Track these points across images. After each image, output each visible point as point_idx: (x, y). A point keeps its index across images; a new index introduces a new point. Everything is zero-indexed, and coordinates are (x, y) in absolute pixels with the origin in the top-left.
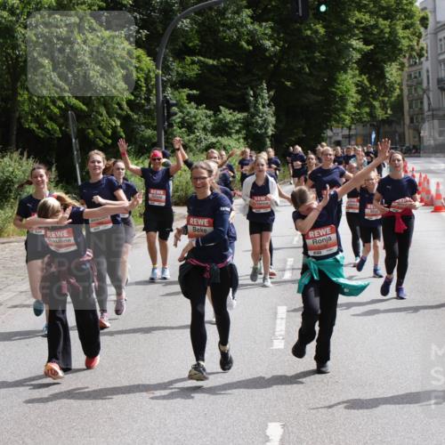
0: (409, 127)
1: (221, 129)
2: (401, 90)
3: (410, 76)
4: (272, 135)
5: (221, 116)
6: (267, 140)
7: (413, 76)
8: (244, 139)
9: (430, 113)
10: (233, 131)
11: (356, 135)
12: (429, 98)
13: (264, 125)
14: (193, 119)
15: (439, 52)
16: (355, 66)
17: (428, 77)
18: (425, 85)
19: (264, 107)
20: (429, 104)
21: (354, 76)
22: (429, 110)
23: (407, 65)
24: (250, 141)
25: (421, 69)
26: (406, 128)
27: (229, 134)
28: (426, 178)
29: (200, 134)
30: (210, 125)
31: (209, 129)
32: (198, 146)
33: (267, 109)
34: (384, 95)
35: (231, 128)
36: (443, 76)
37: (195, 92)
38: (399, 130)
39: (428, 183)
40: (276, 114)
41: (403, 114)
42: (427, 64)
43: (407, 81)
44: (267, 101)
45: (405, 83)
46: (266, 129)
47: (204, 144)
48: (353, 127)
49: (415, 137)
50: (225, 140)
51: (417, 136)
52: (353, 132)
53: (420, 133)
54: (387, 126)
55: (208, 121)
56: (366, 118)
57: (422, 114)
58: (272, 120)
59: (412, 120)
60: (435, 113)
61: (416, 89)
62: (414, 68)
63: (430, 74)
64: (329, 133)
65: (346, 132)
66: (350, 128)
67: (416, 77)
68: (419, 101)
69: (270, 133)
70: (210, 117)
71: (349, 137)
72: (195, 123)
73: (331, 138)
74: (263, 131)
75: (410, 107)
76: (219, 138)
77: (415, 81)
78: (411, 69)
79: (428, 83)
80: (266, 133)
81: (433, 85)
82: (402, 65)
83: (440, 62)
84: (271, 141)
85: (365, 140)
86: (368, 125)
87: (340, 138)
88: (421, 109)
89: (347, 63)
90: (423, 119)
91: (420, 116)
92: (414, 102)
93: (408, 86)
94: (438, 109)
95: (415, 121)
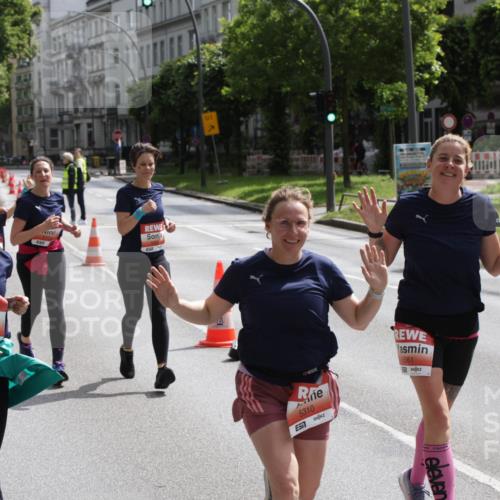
0: (18, 135)
2: (10, 95)
3: (19, 78)
7: (22, 79)
9: (41, 120)
20: (40, 110)
22: (40, 117)
23: (15, 66)
25: (32, 71)
26: (14, 136)
38: (6, 138)
41: (11, 121)
43: (16, 84)
45: (13, 85)
49: (23, 147)
51: (26, 146)
53: (29, 142)
57: (33, 121)
59: (20, 128)
60: (47, 120)
61: (25, 93)
62: (24, 70)
67: (26, 80)
68: (29, 107)
75: (19, 113)
77: (25, 85)
78: (21, 71)
82: (9, 67)
88: (32, 115)
90: (33, 127)
91: (30, 124)
92: (23, 108)
93: (17, 89)
94: (51, 117)
95: (24, 129)
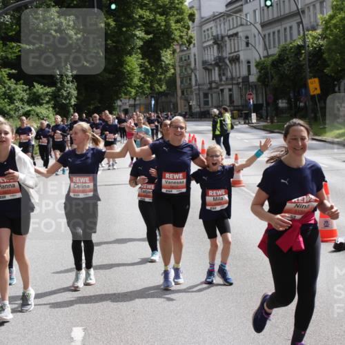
0: (181, 98)
1: (35, 100)
2: (175, 70)
3: (181, 59)
4: (75, 105)
5: (35, 90)
6: (71, 108)
7: (183, 59)
8: (53, 107)
9: (197, 87)
10: (44, 102)
11: (140, 104)
12: (196, 76)
13: (69, 97)
14: (13, 92)
15: (204, 40)
16: (139, 50)
17: (195, 59)
18: (193, 66)
19: (68, 82)
20: (196, 80)
21: (138, 59)
22: (196, 85)
23: (178, 50)
24: (57, 109)
25: (190, 53)
26: (178, 99)
27: (41, 104)
28: (194, 137)
29: (18, 104)
30: (26, 97)
31: (25, 100)
32: (17, 113)
33: (71, 84)
34: (161, 74)
35: (42, 100)
36: (207, 59)
37: (14, 71)
38: (173, 100)
39: (195, 141)
40: (78, 88)
41: (176, 87)
42: (194, 50)
43: (179, 62)
44: (71, 79)
45: (177, 64)
46: (70, 100)
47: (21, 112)
48: (137, 98)
49: (185, 106)
50: (38, 109)
51: (187, 105)
52: (137, 102)
53: (189, 103)
54: (163, 97)
55: (24, 94)
56: (147, 91)
57: (191, 88)
58: (75, 93)
59: (183, 93)
60: (200, 87)
61: (186, 69)
62: (184, 53)
63: (197, 57)
64: (119, 103)
65: (132, 102)
66: (135, 99)
67: (185, 60)
68: (188, 78)
69: (73, 103)
70: (26, 90)
71: (134, 106)
72: (14, 95)
73: (120, 106)
74: (68, 101)
75: (182, 82)
76: (33, 107)
77: (185, 62)
78: (181, 54)
79: (195, 64)
80: (70, 103)
81: (199, 66)
82: (174, 52)
83: (204, 48)
84: (74, 109)
85: (147, 108)
86: (149, 97)
87: (127, 107)
88: (190, 84)
89: (132, 49)
90: (192, 92)
91: (189, 90)
92: (185, 79)
93: (180, 66)
94: (204, 84)
95: (185, 94)
